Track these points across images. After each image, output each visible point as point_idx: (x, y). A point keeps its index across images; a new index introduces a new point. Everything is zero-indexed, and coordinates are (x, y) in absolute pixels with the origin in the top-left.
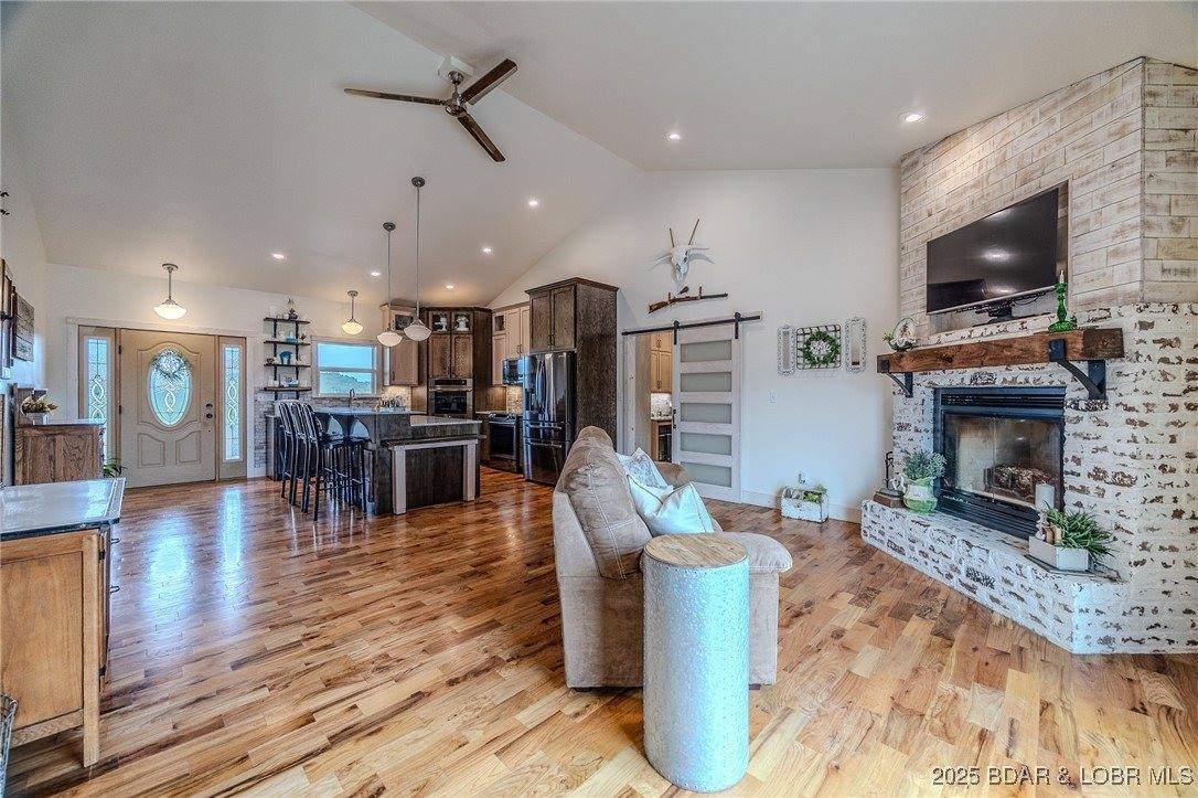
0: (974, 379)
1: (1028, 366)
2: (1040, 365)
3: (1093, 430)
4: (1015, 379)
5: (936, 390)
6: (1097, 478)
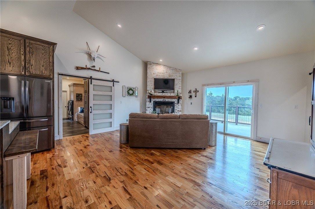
0: (163, 100)
2: (172, 99)
3: (178, 106)
5: (154, 101)
6: (178, 111)
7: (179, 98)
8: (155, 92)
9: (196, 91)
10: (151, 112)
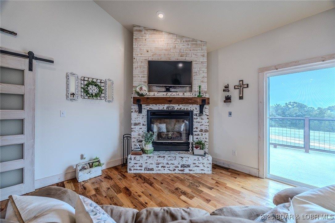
0: (168, 108)
1: (185, 105)
2: (188, 105)
3: (200, 120)
4: (181, 108)
5: (148, 111)
6: (201, 131)
7: (203, 102)
8: (149, 91)
9: (242, 86)
10: (142, 133)
